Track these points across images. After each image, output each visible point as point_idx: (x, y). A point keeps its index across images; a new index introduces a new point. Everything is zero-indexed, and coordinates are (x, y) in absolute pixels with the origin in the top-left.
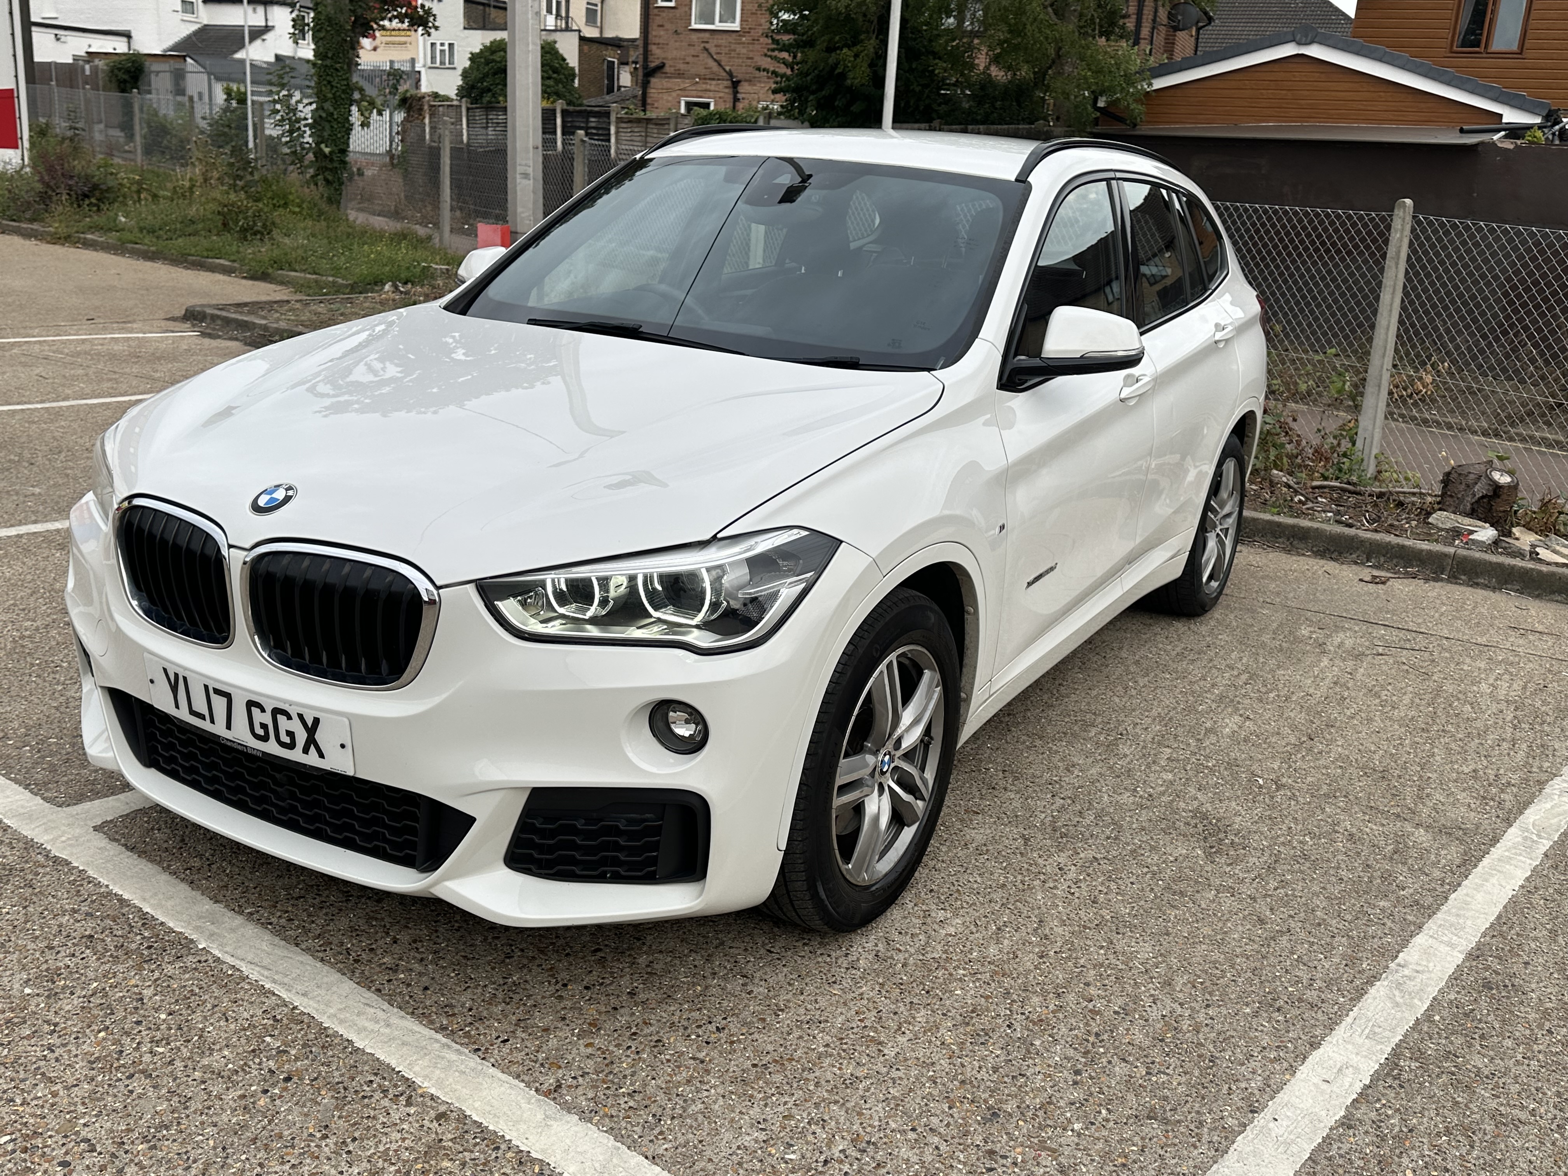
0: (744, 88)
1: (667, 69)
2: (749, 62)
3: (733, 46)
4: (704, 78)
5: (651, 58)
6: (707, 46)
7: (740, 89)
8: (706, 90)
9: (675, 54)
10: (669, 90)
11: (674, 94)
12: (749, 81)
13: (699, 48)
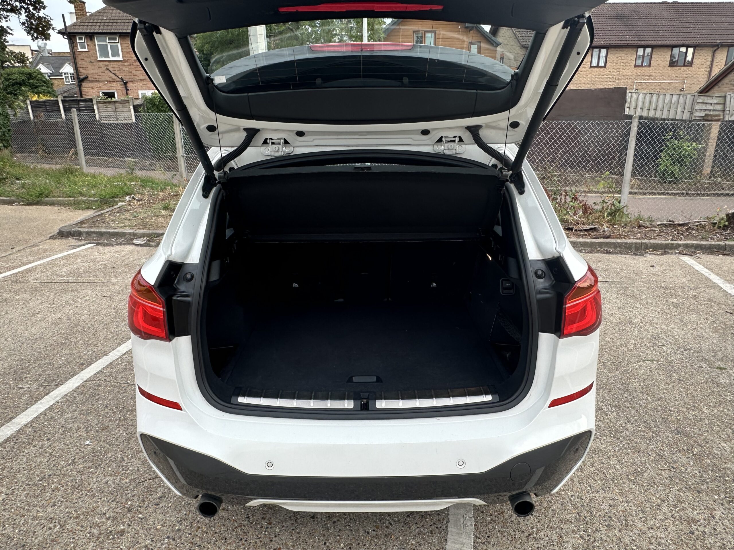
0: (130, 85)
1: (89, 78)
2: (130, 74)
3: (121, 67)
4: (110, 82)
5: (80, 74)
6: (108, 67)
7: (128, 85)
8: (111, 87)
9: (92, 71)
10: (93, 88)
11: (96, 89)
12: (132, 82)
13: (104, 69)
